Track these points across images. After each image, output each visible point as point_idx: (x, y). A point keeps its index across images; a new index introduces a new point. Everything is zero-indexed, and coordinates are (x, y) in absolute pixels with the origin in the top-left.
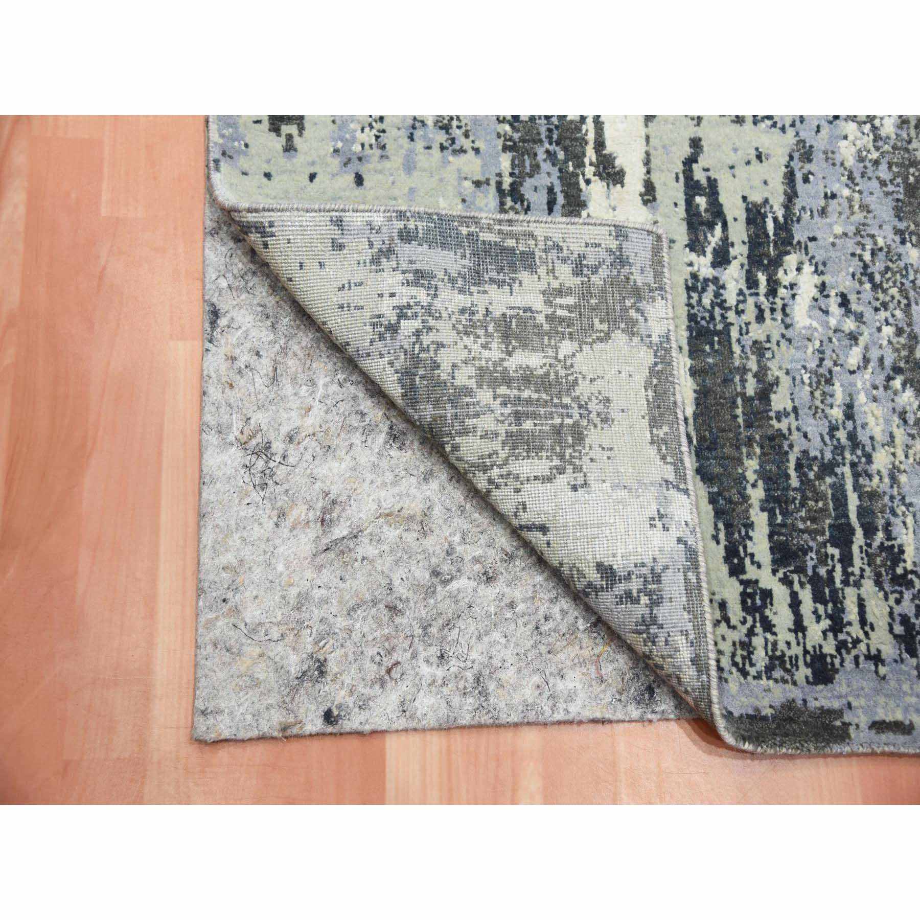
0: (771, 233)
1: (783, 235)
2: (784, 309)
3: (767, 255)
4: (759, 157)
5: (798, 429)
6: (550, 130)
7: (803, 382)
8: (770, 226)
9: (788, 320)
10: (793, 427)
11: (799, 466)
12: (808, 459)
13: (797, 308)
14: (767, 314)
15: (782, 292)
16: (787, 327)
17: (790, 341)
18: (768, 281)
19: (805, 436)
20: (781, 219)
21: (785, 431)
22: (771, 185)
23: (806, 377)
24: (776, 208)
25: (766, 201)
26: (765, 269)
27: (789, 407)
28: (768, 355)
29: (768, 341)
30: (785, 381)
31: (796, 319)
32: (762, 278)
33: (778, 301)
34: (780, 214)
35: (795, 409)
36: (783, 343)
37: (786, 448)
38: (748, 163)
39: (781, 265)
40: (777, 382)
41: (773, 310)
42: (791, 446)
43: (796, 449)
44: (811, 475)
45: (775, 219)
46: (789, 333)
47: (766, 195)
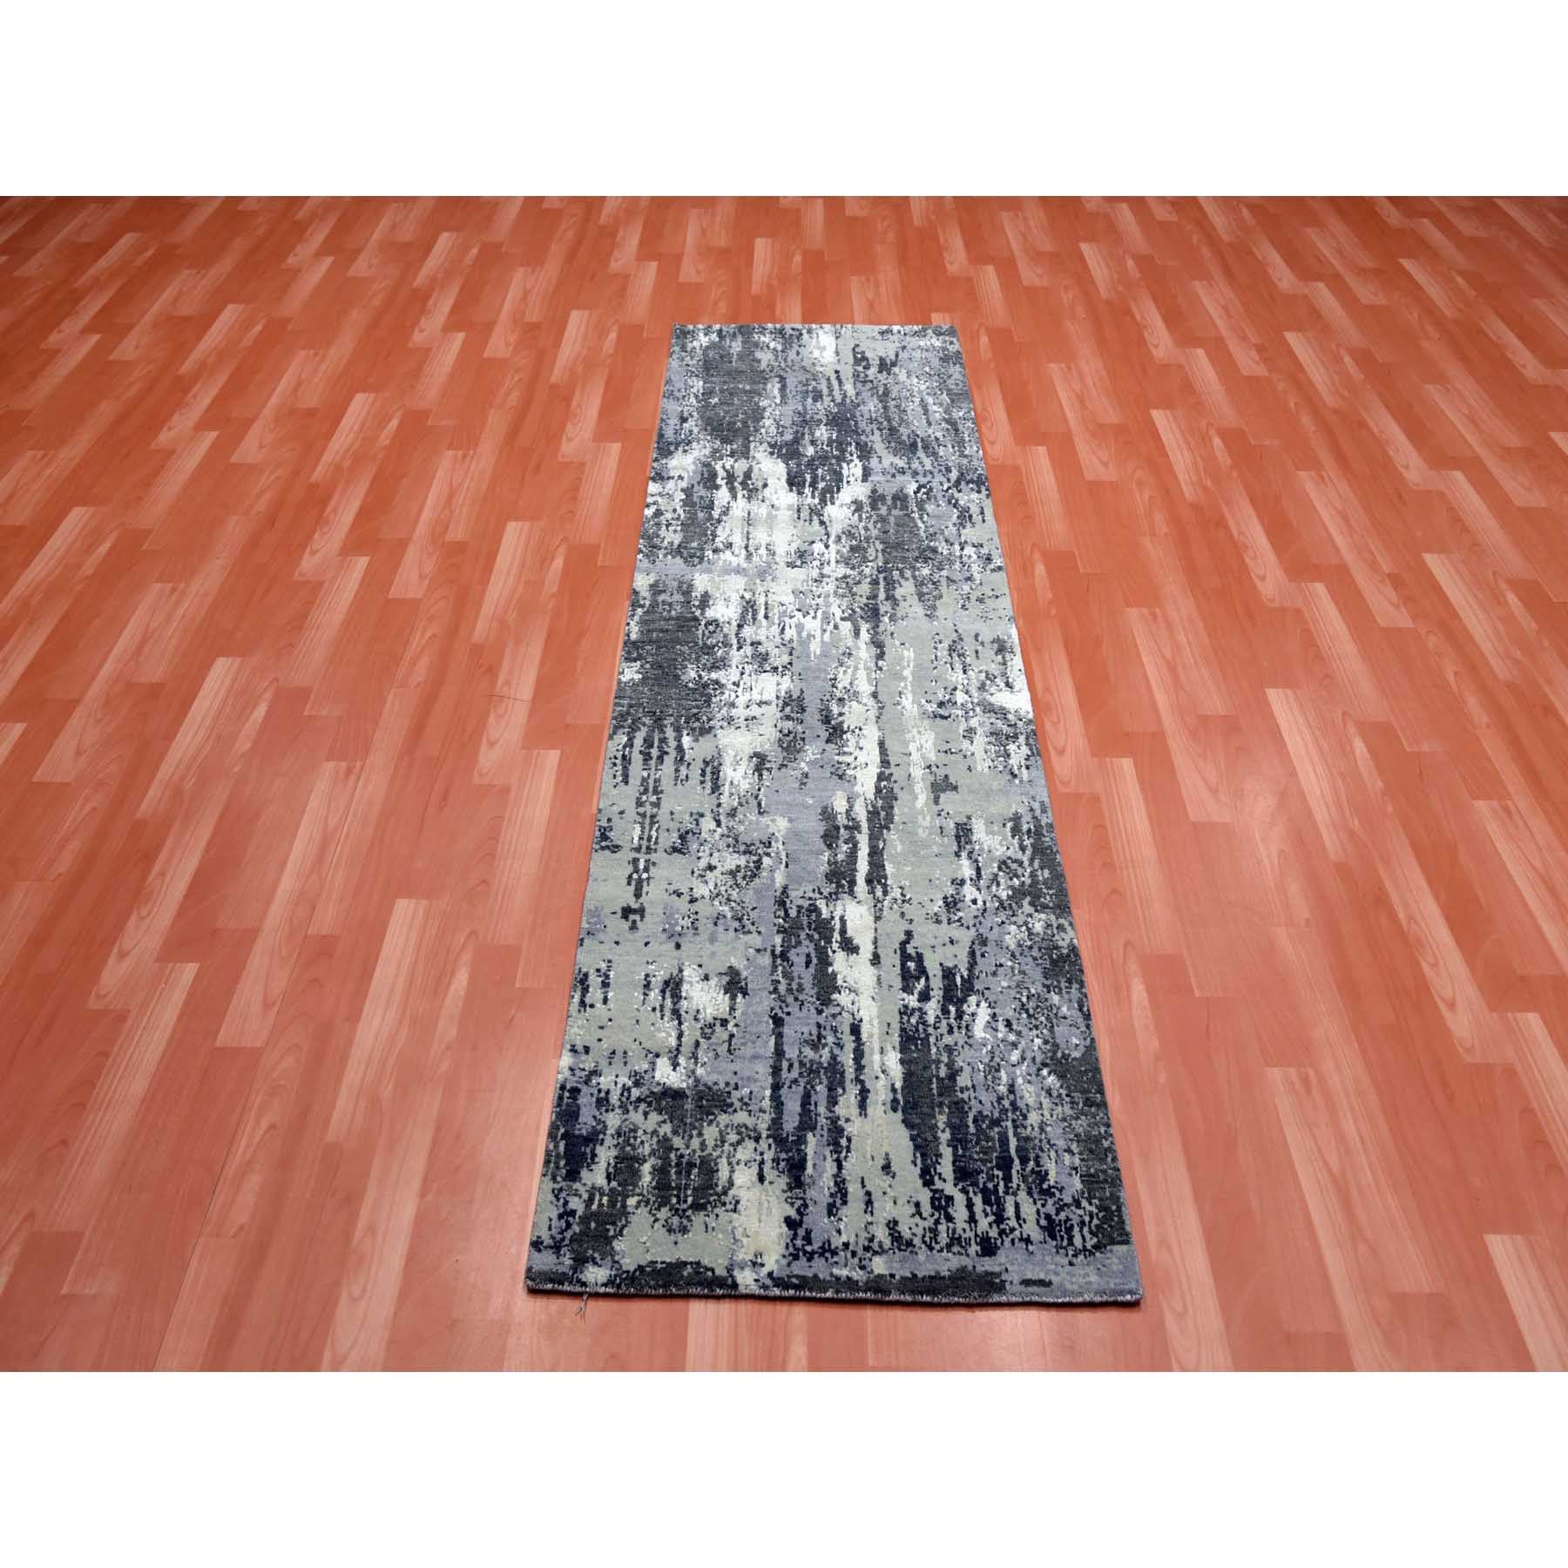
0: (959, 984)
1: (967, 985)
2: (967, 1026)
3: (957, 997)
4: (952, 942)
5: (975, 1098)
6: (810, 923)
7: (979, 1070)
8: (958, 980)
9: (970, 1034)
10: (972, 1097)
11: (975, 1121)
12: (982, 1116)
13: (975, 1028)
14: (955, 1029)
15: (966, 1017)
16: (969, 1037)
17: (971, 1046)
18: (957, 1011)
19: (980, 1102)
20: (966, 977)
21: (967, 1100)
22: (959, 958)
23: (981, 1067)
24: (962, 970)
25: (956, 966)
26: (955, 1004)
27: (970, 1085)
28: (956, 1053)
29: (956, 1045)
30: (967, 1069)
31: (976, 1033)
32: (952, 1009)
33: (964, 1023)
34: (965, 974)
35: (973, 1086)
36: (966, 1047)
37: (966, 1109)
38: (944, 945)
39: (966, 1001)
40: (961, 1069)
41: (959, 1028)
42: (970, 1108)
43: (974, 1110)
44: (984, 1126)
45: (962, 977)
46: (971, 1041)
47: (956, 963)
